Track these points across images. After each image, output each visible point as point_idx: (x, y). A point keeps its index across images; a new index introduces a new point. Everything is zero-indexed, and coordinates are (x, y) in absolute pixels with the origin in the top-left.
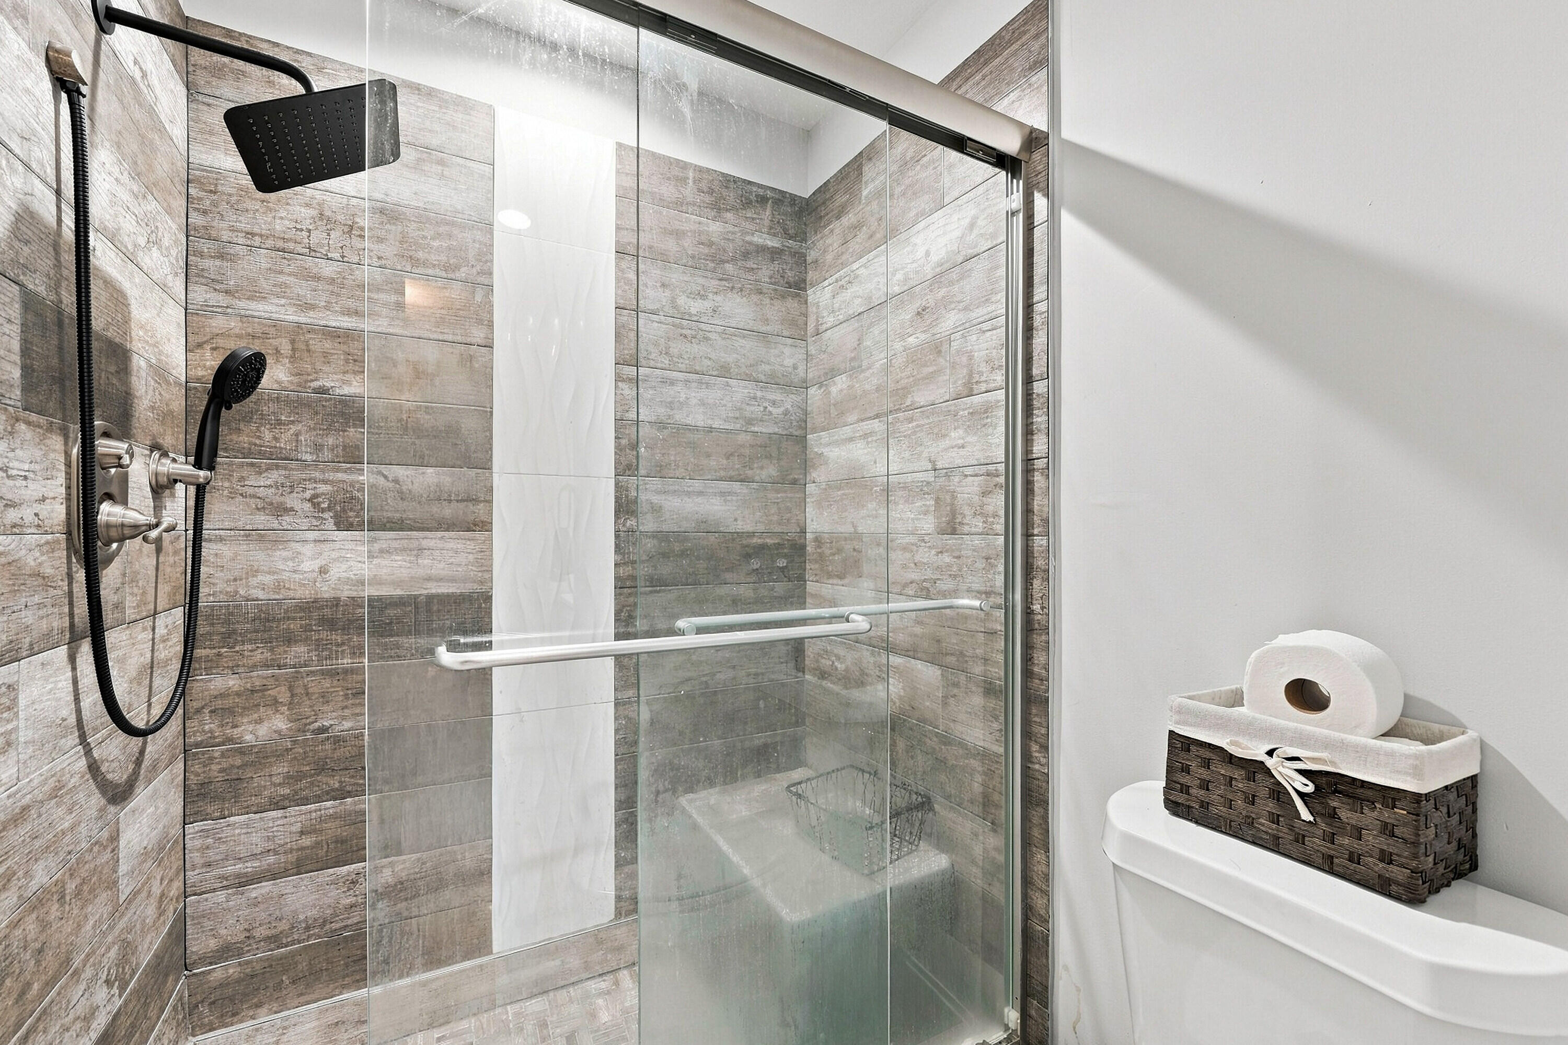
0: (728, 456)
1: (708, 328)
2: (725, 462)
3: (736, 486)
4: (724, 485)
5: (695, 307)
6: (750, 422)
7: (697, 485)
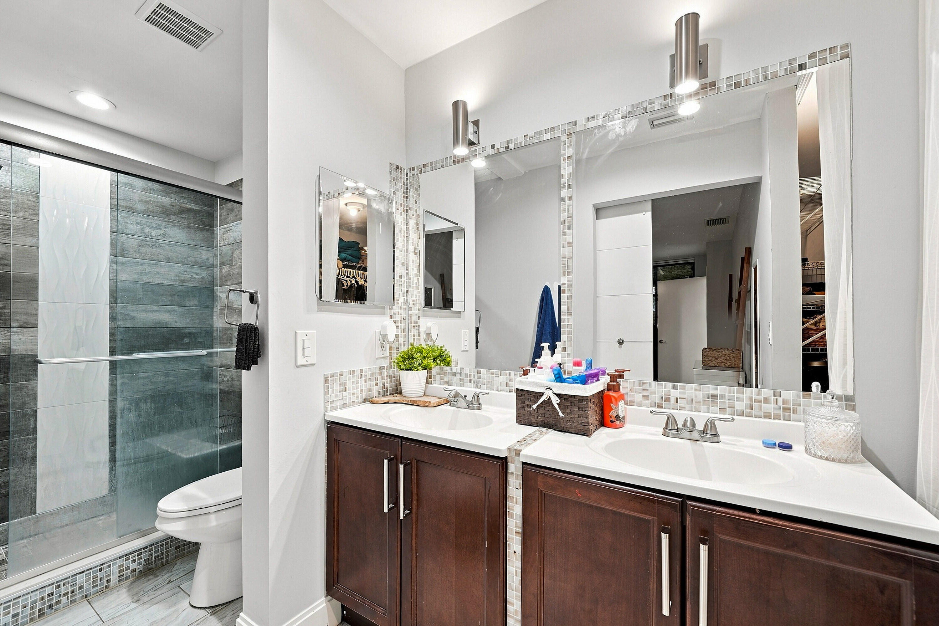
0: (172, 296)
1: (161, 242)
2: (170, 298)
3: (177, 308)
4: (169, 308)
5: (154, 233)
6: (183, 281)
7: (155, 308)
